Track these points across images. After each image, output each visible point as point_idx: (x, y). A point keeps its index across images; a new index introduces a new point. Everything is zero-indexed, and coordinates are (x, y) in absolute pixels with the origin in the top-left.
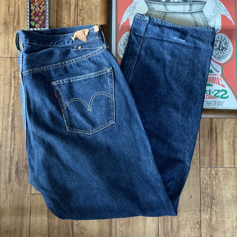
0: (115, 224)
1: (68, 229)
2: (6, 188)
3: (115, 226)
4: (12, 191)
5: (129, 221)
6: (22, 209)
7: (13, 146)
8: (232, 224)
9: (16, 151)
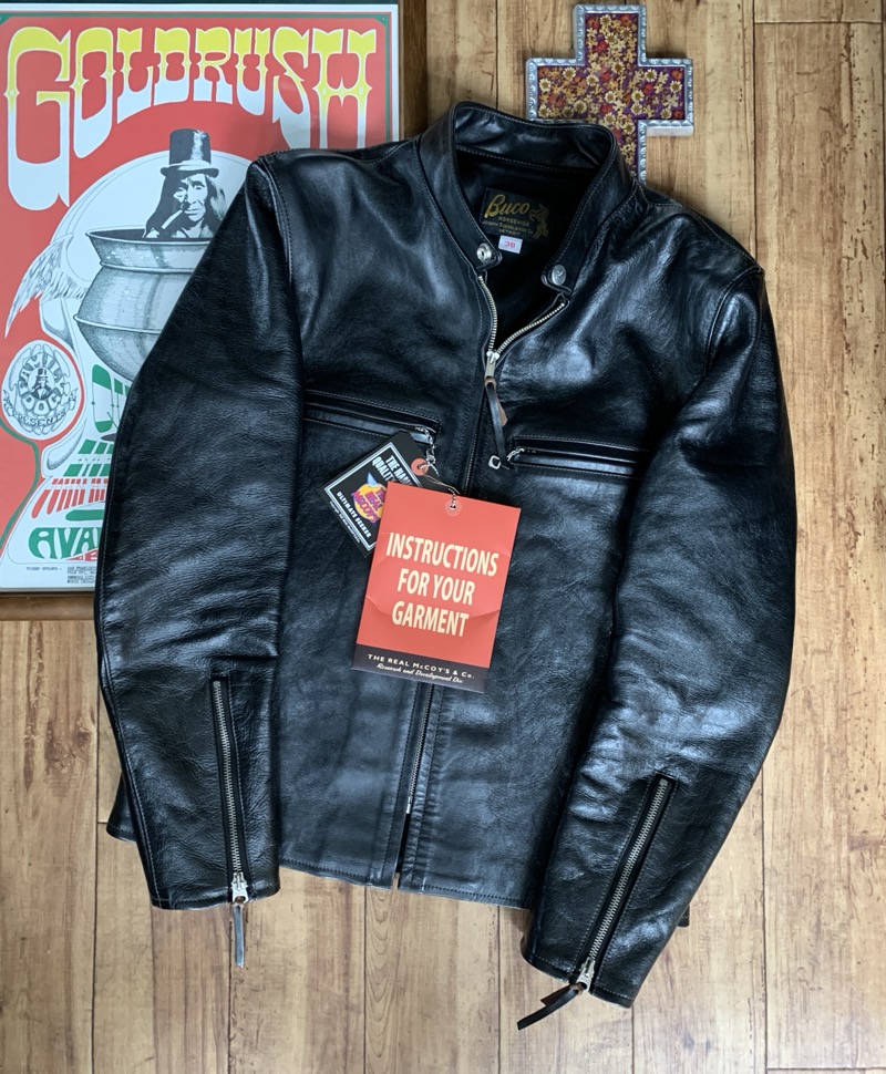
0: (363, 915)
1: (215, 930)
2: (17, 805)
3: (360, 921)
4: (35, 813)
5: (406, 907)
6: (69, 869)
7: (36, 670)
8: (730, 911)
9: (45, 689)
